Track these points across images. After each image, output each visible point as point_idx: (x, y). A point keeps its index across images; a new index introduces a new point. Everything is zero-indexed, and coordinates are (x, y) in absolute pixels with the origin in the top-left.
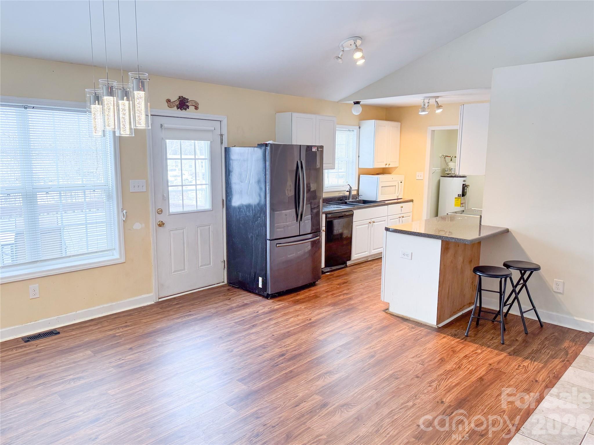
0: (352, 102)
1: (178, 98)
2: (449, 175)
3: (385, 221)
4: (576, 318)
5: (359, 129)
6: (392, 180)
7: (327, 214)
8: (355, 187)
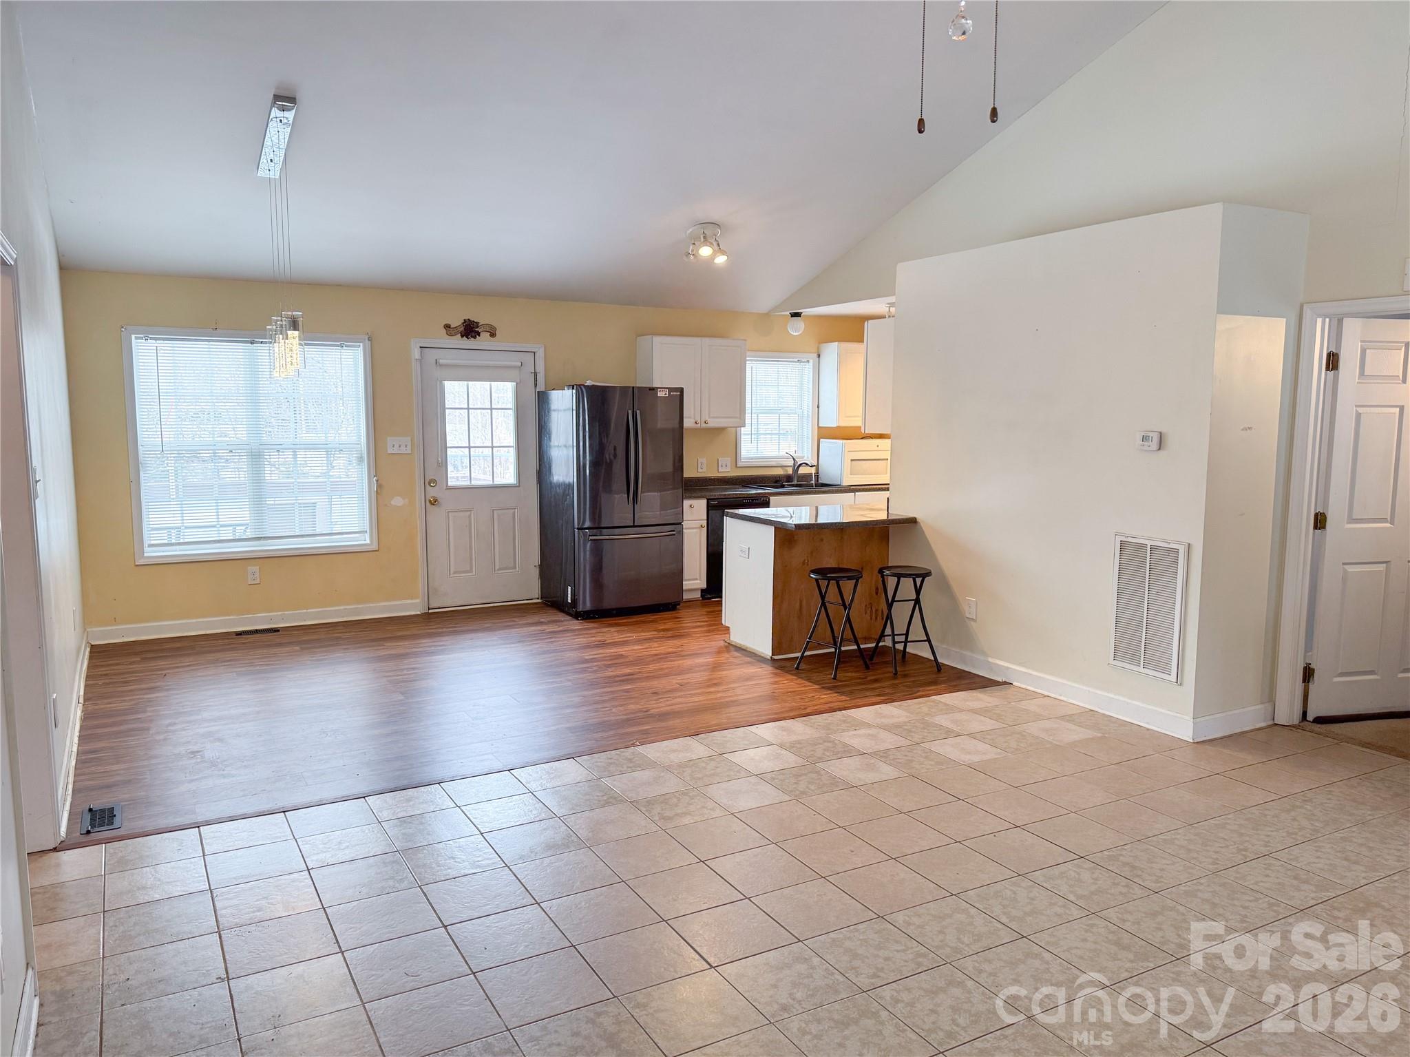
0: (788, 313)
1: (463, 321)
4: (990, 660)
5: (817, 359)
6: (878, 449)
7: (710, 499)
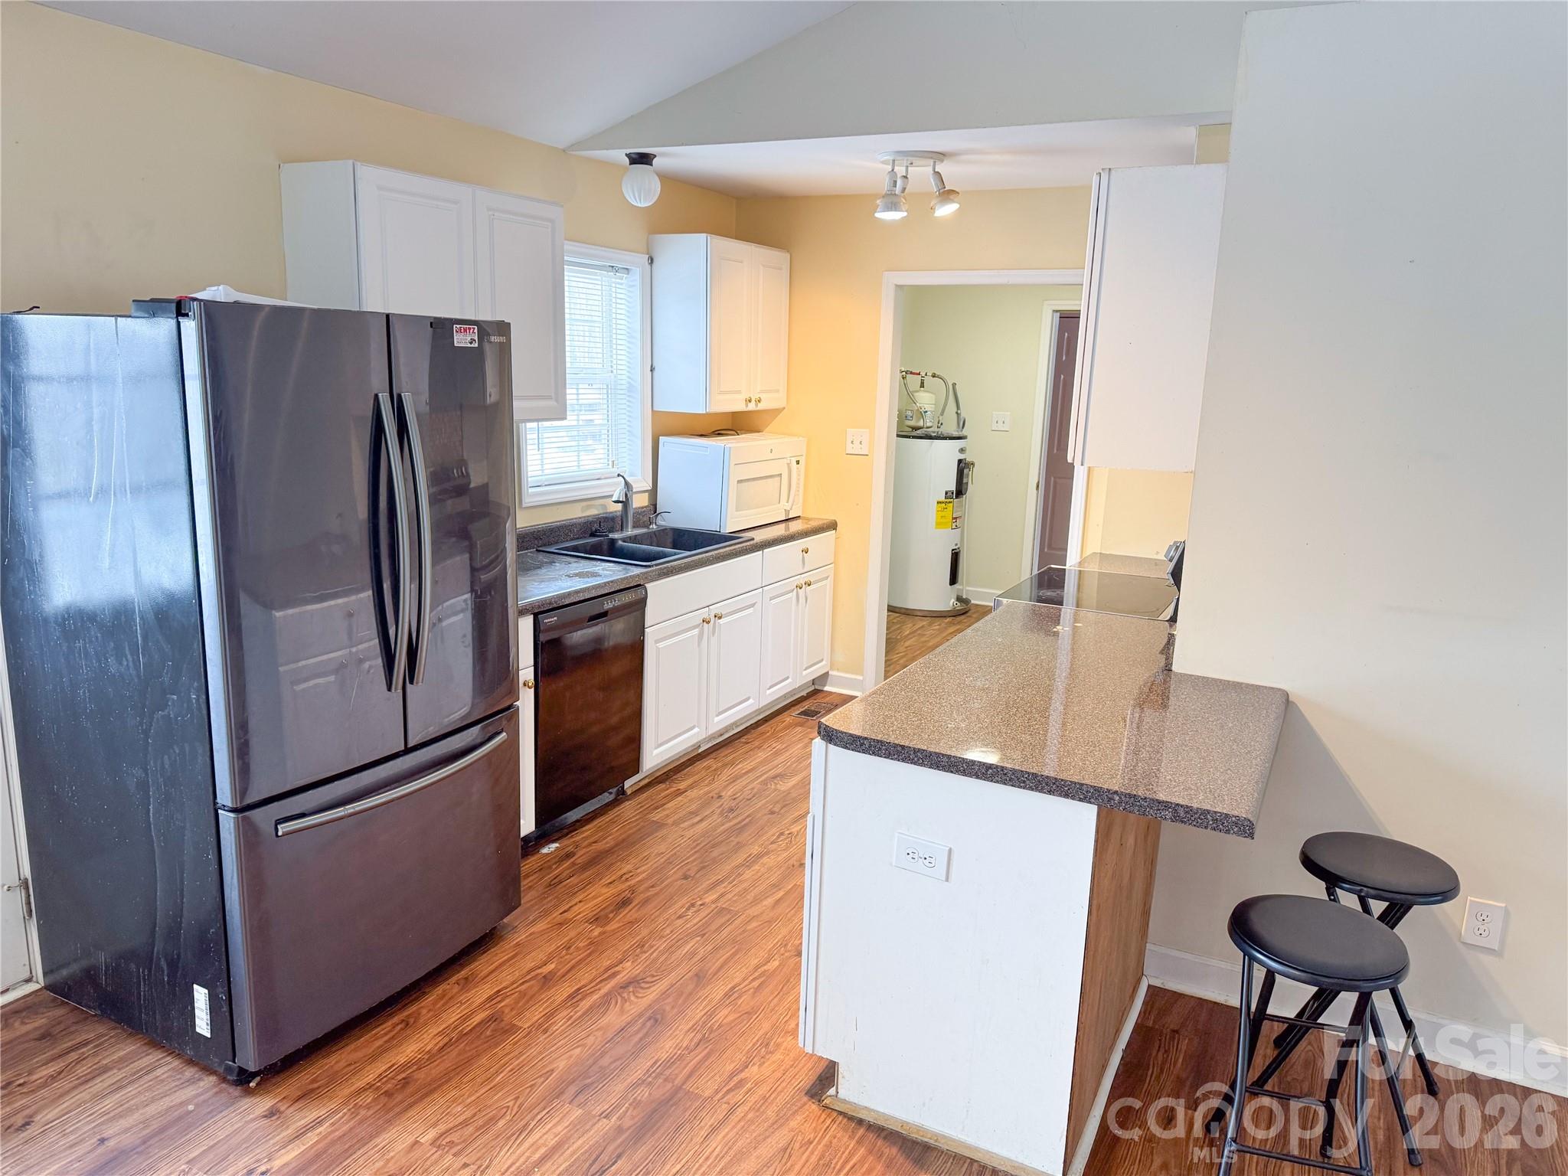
0: (620, 156)
2: (918, 432)
3: (753, 605)
5: (649, 267)
6: (771, 456)
7: (539, 613)
8: (641, 482)
